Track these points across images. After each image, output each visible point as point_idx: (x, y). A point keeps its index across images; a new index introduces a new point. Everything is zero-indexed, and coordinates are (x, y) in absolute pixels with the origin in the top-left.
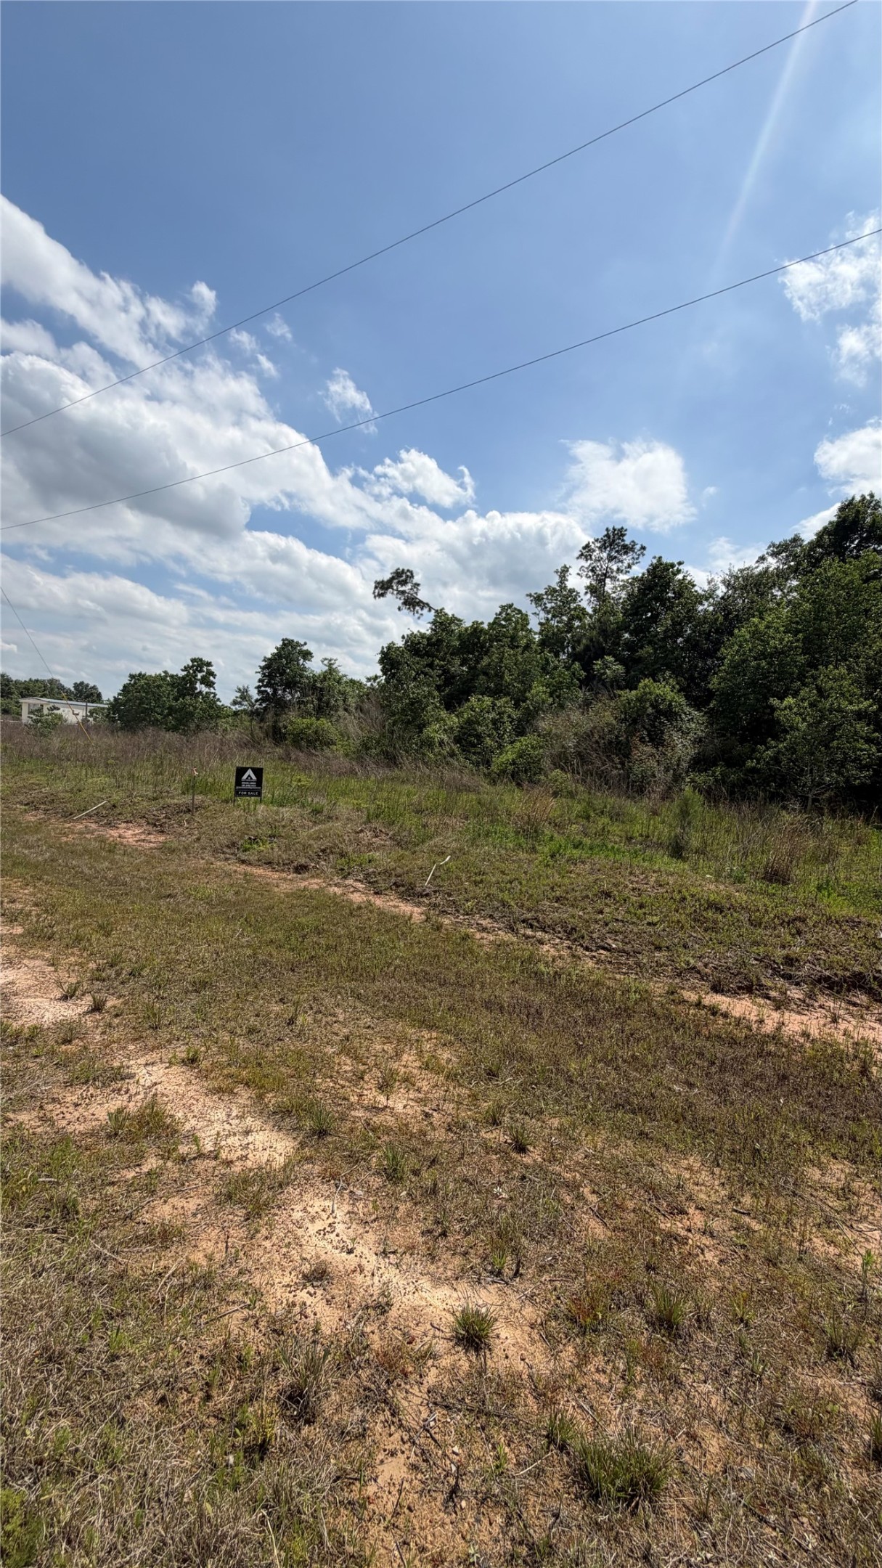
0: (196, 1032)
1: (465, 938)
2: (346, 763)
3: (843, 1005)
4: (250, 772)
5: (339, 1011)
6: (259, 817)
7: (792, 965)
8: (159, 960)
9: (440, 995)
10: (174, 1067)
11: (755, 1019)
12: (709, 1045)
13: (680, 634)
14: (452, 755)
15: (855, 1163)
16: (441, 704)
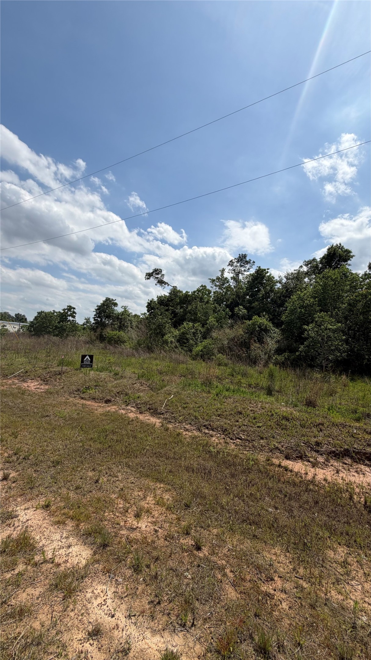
0: (51, 489)
1: (179, 434)
2: (131, 350)
3: (341, 464)
4: (88, 357)
5: (119, 474)
6: (91, 377)
7: (319, 446)
8: (39, 450)
9: (166, 464)
10: (38, 510)
11: (304, 472)
12: (284, 486)
13: (269, 297)
14: (176, 347)
15: (349, 547)
16: (172, 325)
